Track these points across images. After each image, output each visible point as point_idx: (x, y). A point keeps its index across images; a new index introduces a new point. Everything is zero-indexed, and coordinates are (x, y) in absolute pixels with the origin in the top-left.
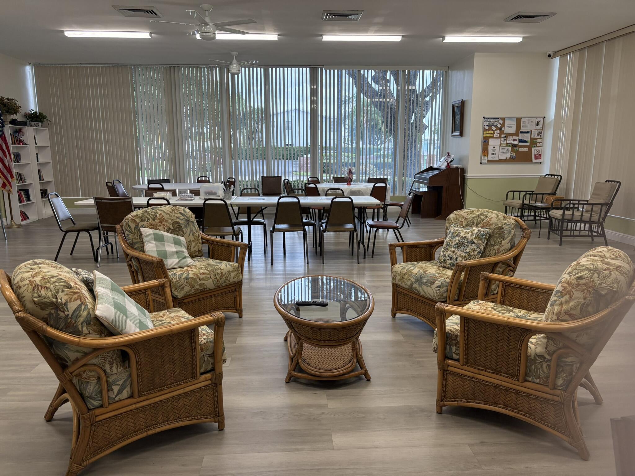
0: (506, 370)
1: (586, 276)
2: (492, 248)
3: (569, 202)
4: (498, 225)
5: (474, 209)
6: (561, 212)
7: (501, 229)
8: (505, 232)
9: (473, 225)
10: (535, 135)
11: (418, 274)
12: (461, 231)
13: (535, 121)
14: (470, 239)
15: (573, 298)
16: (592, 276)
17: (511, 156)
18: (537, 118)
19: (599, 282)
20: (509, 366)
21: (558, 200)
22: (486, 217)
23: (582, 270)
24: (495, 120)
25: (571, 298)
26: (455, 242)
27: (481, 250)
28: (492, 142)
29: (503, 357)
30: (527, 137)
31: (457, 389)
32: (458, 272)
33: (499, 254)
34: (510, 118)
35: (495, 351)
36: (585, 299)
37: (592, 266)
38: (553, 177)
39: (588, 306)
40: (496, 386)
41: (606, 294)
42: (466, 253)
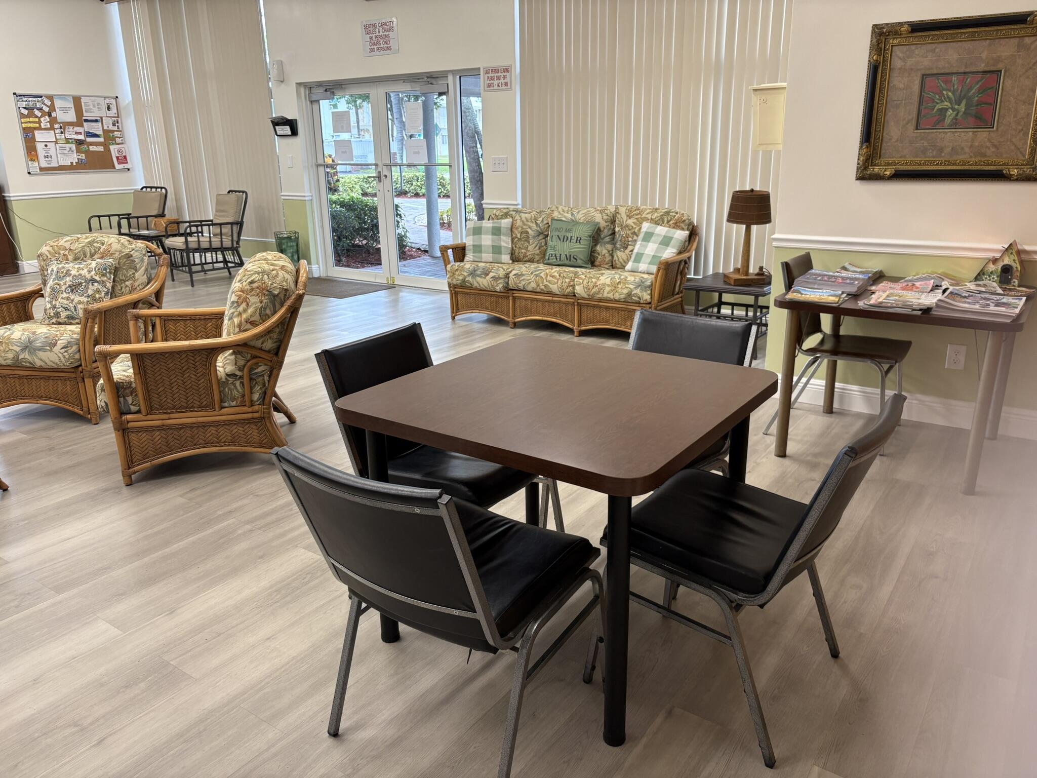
0: (199, 403)
1: (257, 279)
2: (123, 285)
3: (188, 224)
4: (123, 252)
5: (79, 236)
6: (182, 239)
7: (129, 257)
8: (136, 260)
9: (86, 257)
10: (108, 124)
11: (22, 338)
12: (71, 269)
13: (104, 103)
14: (88, 276)
15: (250, 304)
16: (262, 278)
17: (78, 159)
18: (105, 98)
19: (270, 283)
20: (202, 397)
21: (174, 223)
22: (103, 244)
23: (252, 275)
24: (36, 99)
25: (248, 304)
26: (65, 284)
27: (108, 290)
28: (39, 136)
29: (193, 389)
30: (97, 128)
31: (147, 446)
32: (89, 320)
33: (135, 292)
34: (62, 97)
35: (183, 386)
36: (261, 302)
37: (259, 269)
38: (154, 190)
39: (265, 308)
40: (191, 426)
41: (279, 293)
42: (88, 296)
